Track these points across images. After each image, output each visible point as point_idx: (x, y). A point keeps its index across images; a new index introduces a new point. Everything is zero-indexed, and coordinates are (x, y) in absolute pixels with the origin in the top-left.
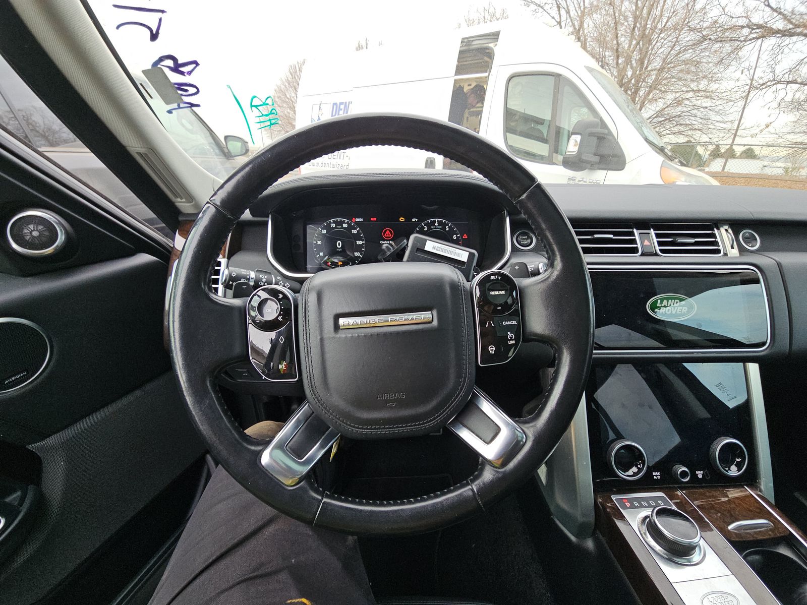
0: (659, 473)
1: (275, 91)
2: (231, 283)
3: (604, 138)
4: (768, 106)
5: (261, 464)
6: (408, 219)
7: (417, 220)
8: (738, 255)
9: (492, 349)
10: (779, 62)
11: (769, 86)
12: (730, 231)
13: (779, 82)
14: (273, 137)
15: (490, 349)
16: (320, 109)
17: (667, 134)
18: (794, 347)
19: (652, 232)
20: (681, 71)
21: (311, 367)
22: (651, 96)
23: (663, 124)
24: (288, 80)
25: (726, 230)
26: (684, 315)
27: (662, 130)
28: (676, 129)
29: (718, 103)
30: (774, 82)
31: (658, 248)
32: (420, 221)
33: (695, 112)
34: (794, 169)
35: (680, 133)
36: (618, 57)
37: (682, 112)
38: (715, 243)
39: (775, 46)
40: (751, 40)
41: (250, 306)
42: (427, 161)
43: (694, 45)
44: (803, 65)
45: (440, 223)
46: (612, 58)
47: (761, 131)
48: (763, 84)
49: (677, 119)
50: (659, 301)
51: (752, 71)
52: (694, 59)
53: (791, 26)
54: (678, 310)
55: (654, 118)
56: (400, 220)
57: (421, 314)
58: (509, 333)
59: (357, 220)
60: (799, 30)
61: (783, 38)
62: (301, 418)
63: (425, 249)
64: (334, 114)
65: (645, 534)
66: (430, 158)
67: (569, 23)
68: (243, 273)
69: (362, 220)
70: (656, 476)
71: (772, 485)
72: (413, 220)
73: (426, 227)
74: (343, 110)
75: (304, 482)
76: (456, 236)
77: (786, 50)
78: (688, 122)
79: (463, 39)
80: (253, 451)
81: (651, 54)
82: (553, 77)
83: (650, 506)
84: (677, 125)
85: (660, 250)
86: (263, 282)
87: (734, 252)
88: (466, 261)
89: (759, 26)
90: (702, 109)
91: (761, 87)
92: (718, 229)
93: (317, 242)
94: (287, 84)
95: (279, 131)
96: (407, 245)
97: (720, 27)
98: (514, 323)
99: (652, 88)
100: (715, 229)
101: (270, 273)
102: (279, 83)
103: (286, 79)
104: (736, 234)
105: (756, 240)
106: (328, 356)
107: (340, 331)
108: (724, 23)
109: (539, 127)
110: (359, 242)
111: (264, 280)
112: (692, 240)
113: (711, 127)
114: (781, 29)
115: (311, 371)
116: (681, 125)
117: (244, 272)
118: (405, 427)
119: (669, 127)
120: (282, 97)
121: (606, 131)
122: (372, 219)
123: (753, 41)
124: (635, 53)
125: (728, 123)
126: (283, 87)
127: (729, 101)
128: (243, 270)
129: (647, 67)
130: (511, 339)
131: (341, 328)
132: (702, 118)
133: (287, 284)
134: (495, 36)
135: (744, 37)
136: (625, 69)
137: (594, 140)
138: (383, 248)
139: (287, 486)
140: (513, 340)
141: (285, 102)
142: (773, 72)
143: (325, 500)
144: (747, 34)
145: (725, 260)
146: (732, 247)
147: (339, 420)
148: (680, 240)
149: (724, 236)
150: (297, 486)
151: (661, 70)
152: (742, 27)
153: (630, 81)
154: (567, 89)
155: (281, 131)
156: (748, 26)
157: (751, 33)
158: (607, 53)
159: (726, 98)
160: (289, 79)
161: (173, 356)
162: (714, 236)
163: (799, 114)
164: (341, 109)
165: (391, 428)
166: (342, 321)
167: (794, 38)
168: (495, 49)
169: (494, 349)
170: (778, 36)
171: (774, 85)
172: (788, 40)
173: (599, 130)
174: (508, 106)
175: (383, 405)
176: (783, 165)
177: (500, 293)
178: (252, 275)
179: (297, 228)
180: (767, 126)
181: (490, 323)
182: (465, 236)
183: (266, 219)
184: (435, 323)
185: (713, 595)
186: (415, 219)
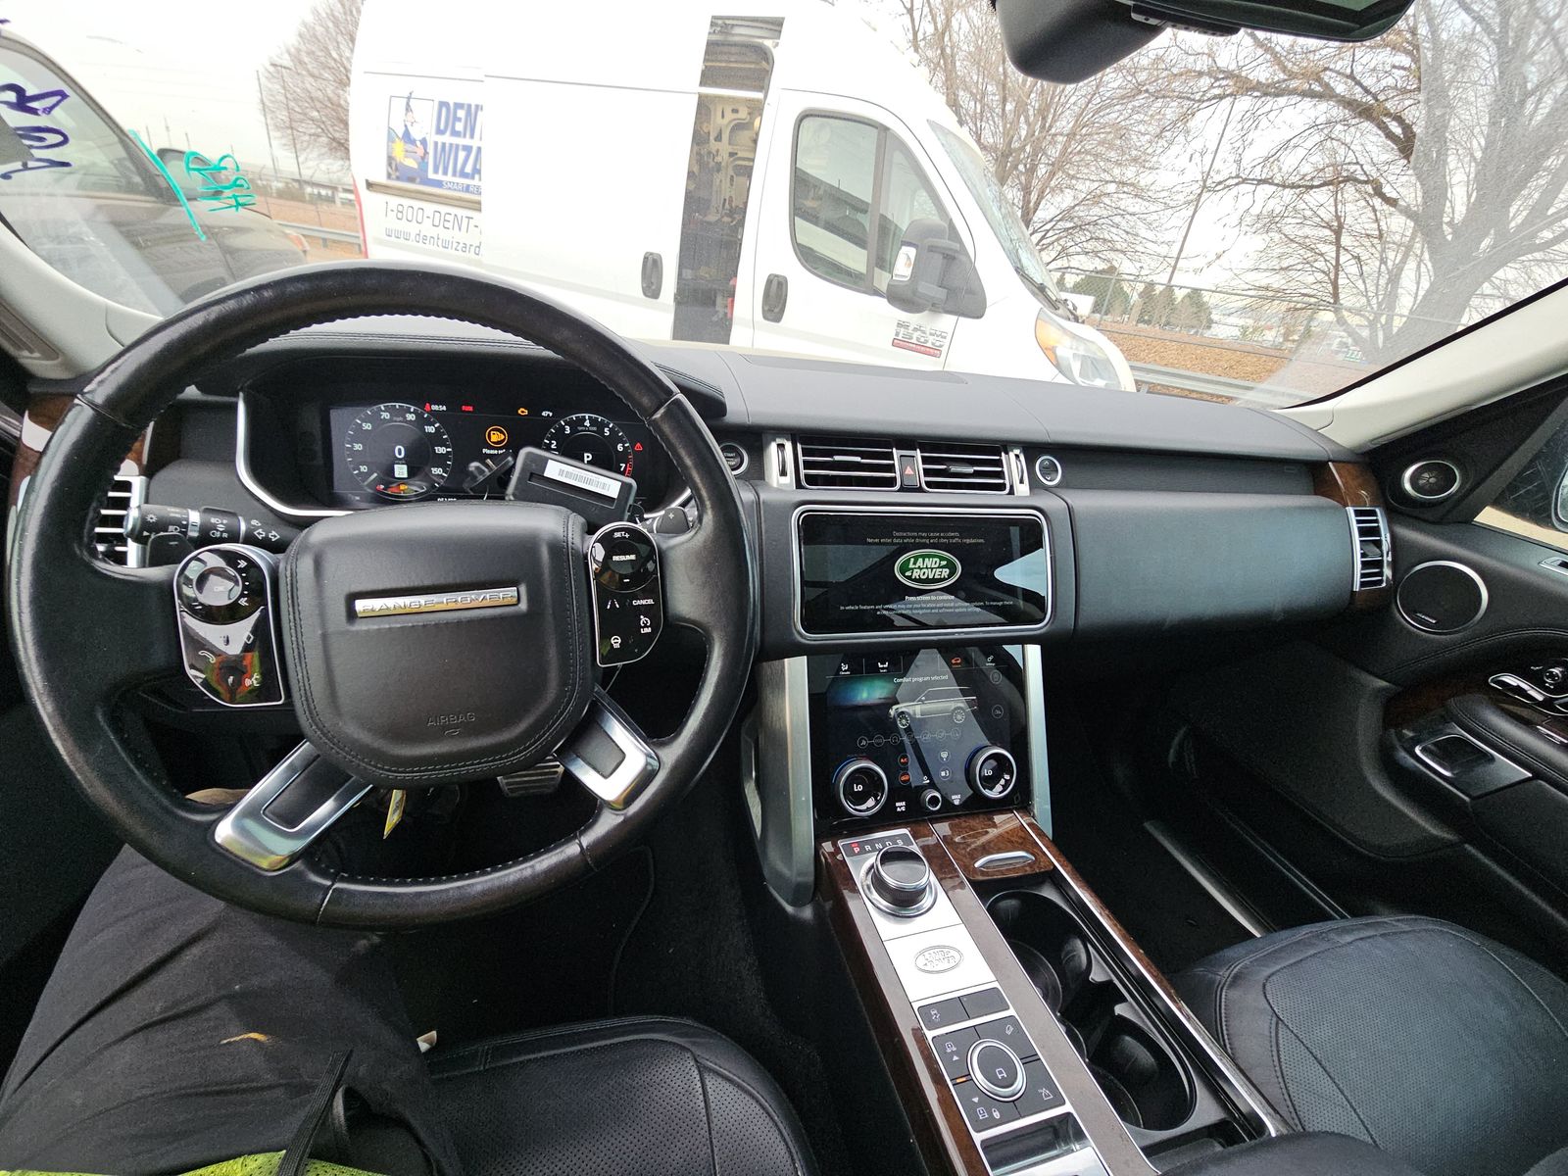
0: (904, 803)
1: (300, 35)
2: (145, 533)
3: (954, 258)
4: (1223, 222)
5: (214, 840)
6: (535, 411)
7: (551, 414)
8: (1028, 493)
9: (616, 642)
10: (1251, 144)
11: (1228, 186)
12: (1022, 457)
13: (1244, 181)
14: (298, 146)
15: (612, 642)
16: (408, 109)
17: (1078, 254)
18: (1080, 622)
19: (918, 454)
20: (1101, 143)
21: (306, 680)
22: (1052, 183)
23: (1071, 234)
24: (333, 16)
25: (1017, 456)
26: (944, 579)
27: (1069, 244)
28: (1089, 246)
29: (1153, 208)
30: (1237, 180)
31: (923, 479)
32: (557, 416)
33: (1117, 219)
34: (1255, 330)
35: (1096, 253)
36: (1004, 101)
37: (1100, 218)
38: (1000, 475)
39: (1248, 114)
40: (1209, 100)
41: (182, 580)
42: (646, 259)
43: (1123, 97)
44: (1288, 151)
45: (593, 422)
46: (997, 97)
47: (1209, 264)
48: (1220, 183)
49: (1091, 228)
50: (912, 560)
51: (1208, 158)
52: (1123, 123)
53: (1282, 76)
54: (937, 573)
55: (1059, 221)
56: (519, 412)
57: (499, 592)
58: (642, 617)
59: (435, 407)
60: (1294, 84)
61: (1263, 99)
62: (298, 764)
63: (545, 475)
64: (442, 127)
65: (869, 888)
66: (651, 254)
67: (926, 16)
68: (172, 515)
69: (444, 408)
70: (900, 807)
71: (1048, 807)
72: (543, 414)
73: (568, 428)
74: (463, 120)
75: (299, 862)
76: (623, 446)
77: (1264, 123)
78: (1107, 237)
79: (714, 17)
80: (198, 824)
81: (1058, 103)
82: (876, 131)
83: (874, 849)
84: (1092, 238)
85: (926, 483)
86: (217, 530)
87: (1022, 490)
88: (616, 497)
89: (1229, 75)
90: (1127, 216)
91: (1217, 189)
92: (1007, 453)
93: (353, 446)
94: (331, 25)
95: (314, 135)
96: (514, 466)
97: (1166, 69)
98: (650, 602)
99: (1056, 167)
100: (1003, 454)
101: (234, 515)
102: (310, 19)
103: (329, 11)
104: (1030, 463)
105: (1057, 471)
106: (336, 662)
107: (358, 621)
108: (1173, 62)
109: (860, 217)
110: (441, 450)
111: (221, 528)
112: (971, 470)
113: (1140, 248)
114: (1264, 81)
115: (307, 688)
116: (1097, 239)
117: (176, 513)
118: (478, 764)
119: (1079, 240)
120: (320, 54)
121: (957, 246)
122: (464, 408)
123: (1213, 101)
124: (1033, 95)
125: (1163, 245)
126: (320, 30)
127: (1167, 207)
128: (173, 510)
129: (1051, 127)
130: (646, 626)
131: (360, 615)
132: (1127, 233)
133: (274, 533)
134: (775, 26)
135: (1201, 94)
136: (1015, 124)
137: (938, 260)
138: (470, 469)
139: (267, 871)
140: (648, 627)
141: (325, 67)
142: (1238, 162)
143: (336, 885)
144: (1206, 89)
145: (1010, 501)
146: (1022, 482)
147: (363, 762)
148: (954, 469)
149: (1013, 464)
150: (285, 871)
151: (1071, 136)
152: (1200, 74)
153: (1023, 149)
154: (898, 157)
155: (319, 136)
156: (1209, 74)
157: (1212, 87)
158: (990, 88)
159: (1163, 201)
160: (337, 14)
161: (23, 675)
162: (999, 463)
163: (1268, 239)
164: (459, 120)
165: (453, 768)
166: (361, 605)
167: (1282, 101)
168: (775, 51)
169: (620, 641)
170: (1256, 94)
171: (1237, 184)
172: (1271, 103)
173: (945, 242)
174: (798, 166)
175: (438, 735)
176: (1241, 322)
177: (628, 557)
178: (195, 517)
179: (309, 419)
180: (1219, 257)
181: (613, 603)
182: (639, 447)
183: (233, 399)
184: (523, 606)
185: (931, 952)
186: (548, 413)
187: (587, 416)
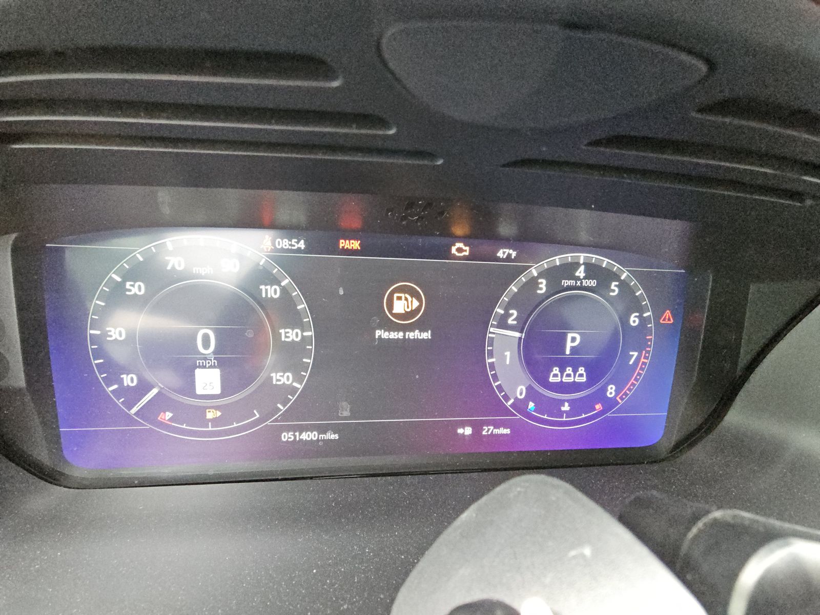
6: (484, 249)
7: (514, 254)
32: (526, 258)
45: (592, 269)
72: (499, 254)
73: (543, 283)
76: (640, 317)
186: (507, 251)
187: (582, 257)
